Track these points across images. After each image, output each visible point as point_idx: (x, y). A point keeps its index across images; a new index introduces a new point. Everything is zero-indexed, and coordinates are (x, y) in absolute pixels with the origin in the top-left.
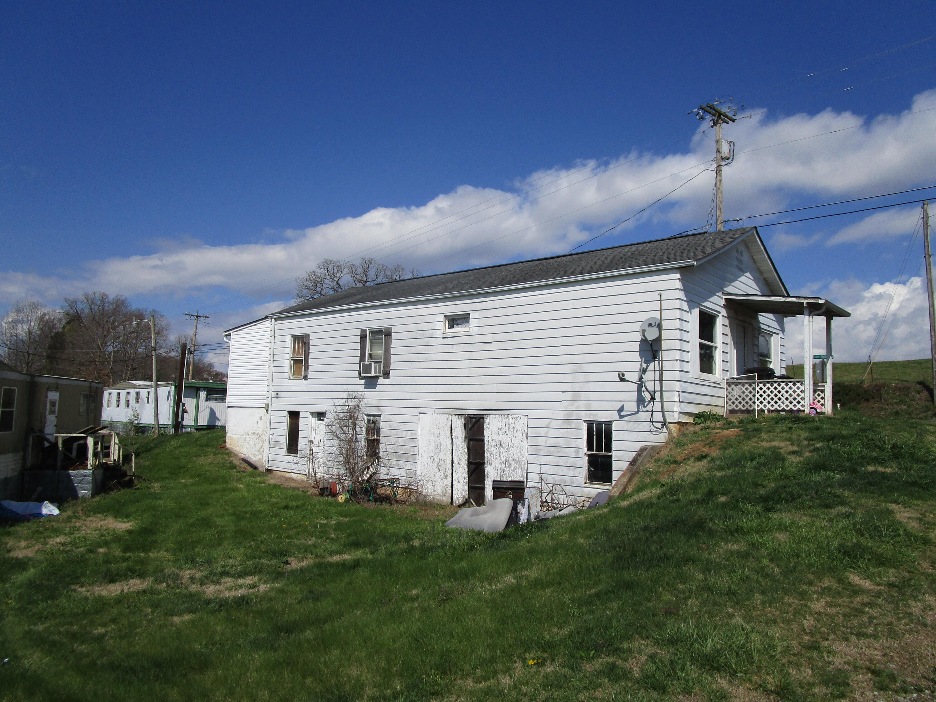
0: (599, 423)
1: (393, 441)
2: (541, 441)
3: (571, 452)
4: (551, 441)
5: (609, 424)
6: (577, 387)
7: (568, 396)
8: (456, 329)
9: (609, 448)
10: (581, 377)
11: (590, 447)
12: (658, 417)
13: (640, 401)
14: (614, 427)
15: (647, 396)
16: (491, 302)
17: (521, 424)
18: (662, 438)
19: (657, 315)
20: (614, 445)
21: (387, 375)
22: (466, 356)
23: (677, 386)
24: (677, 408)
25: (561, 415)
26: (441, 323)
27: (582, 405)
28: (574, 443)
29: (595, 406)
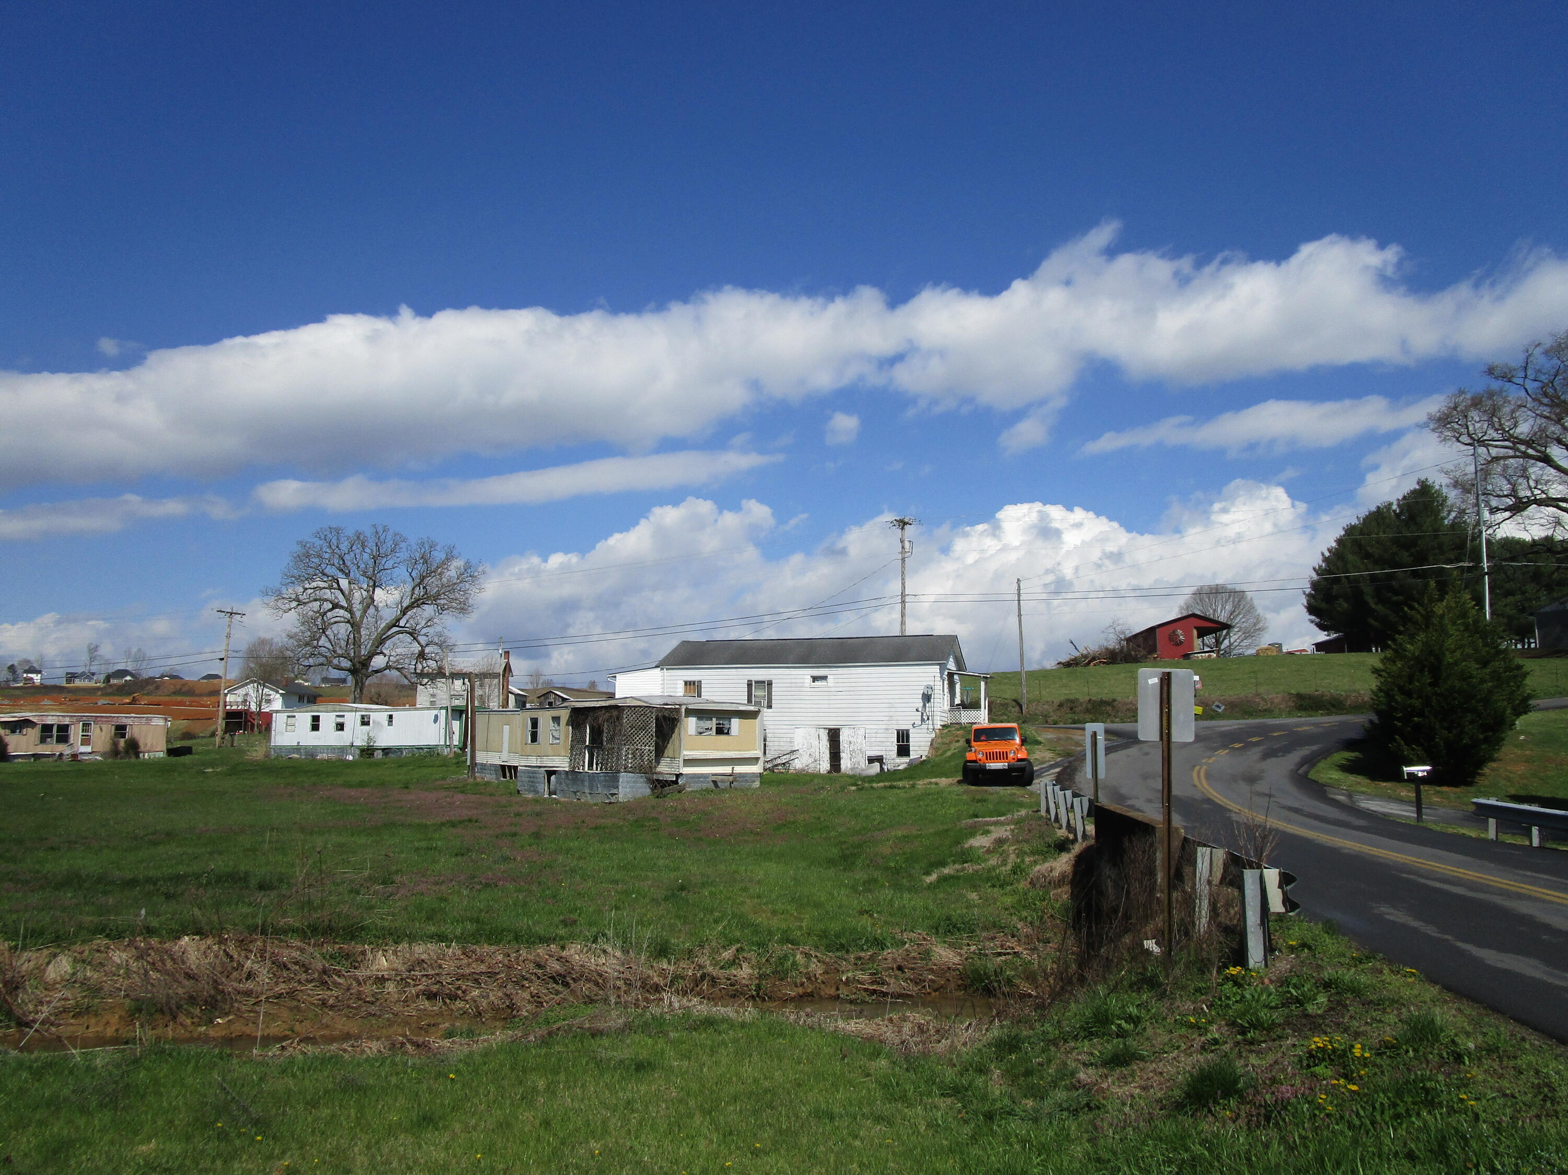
0: (903, 731)
1: (776, 744)
2: (873, 740)
3: (889, 744)
4: (878, 740)
5: (908, 731)
6: (891, 714)
7: (887, 718)
8: (817, 683)
9: (908, 741)
10: (893, 710)
11: (898, 741)
12: (931, 727)
13: (923, 720)
14: (911, 731)
15: (925, 718)
16: (840, 671)
17: (862, 732)
18: (933, 735)
19: (932, 684)
20: (911, 740)
21: (770, 707)
22: (826, 698)
23: (939, 714)
24: (940, 723)
25: (884, 727)
26: (809, 680)
27: (894, 722)
28: (891, 740)
29: (900, 722)
